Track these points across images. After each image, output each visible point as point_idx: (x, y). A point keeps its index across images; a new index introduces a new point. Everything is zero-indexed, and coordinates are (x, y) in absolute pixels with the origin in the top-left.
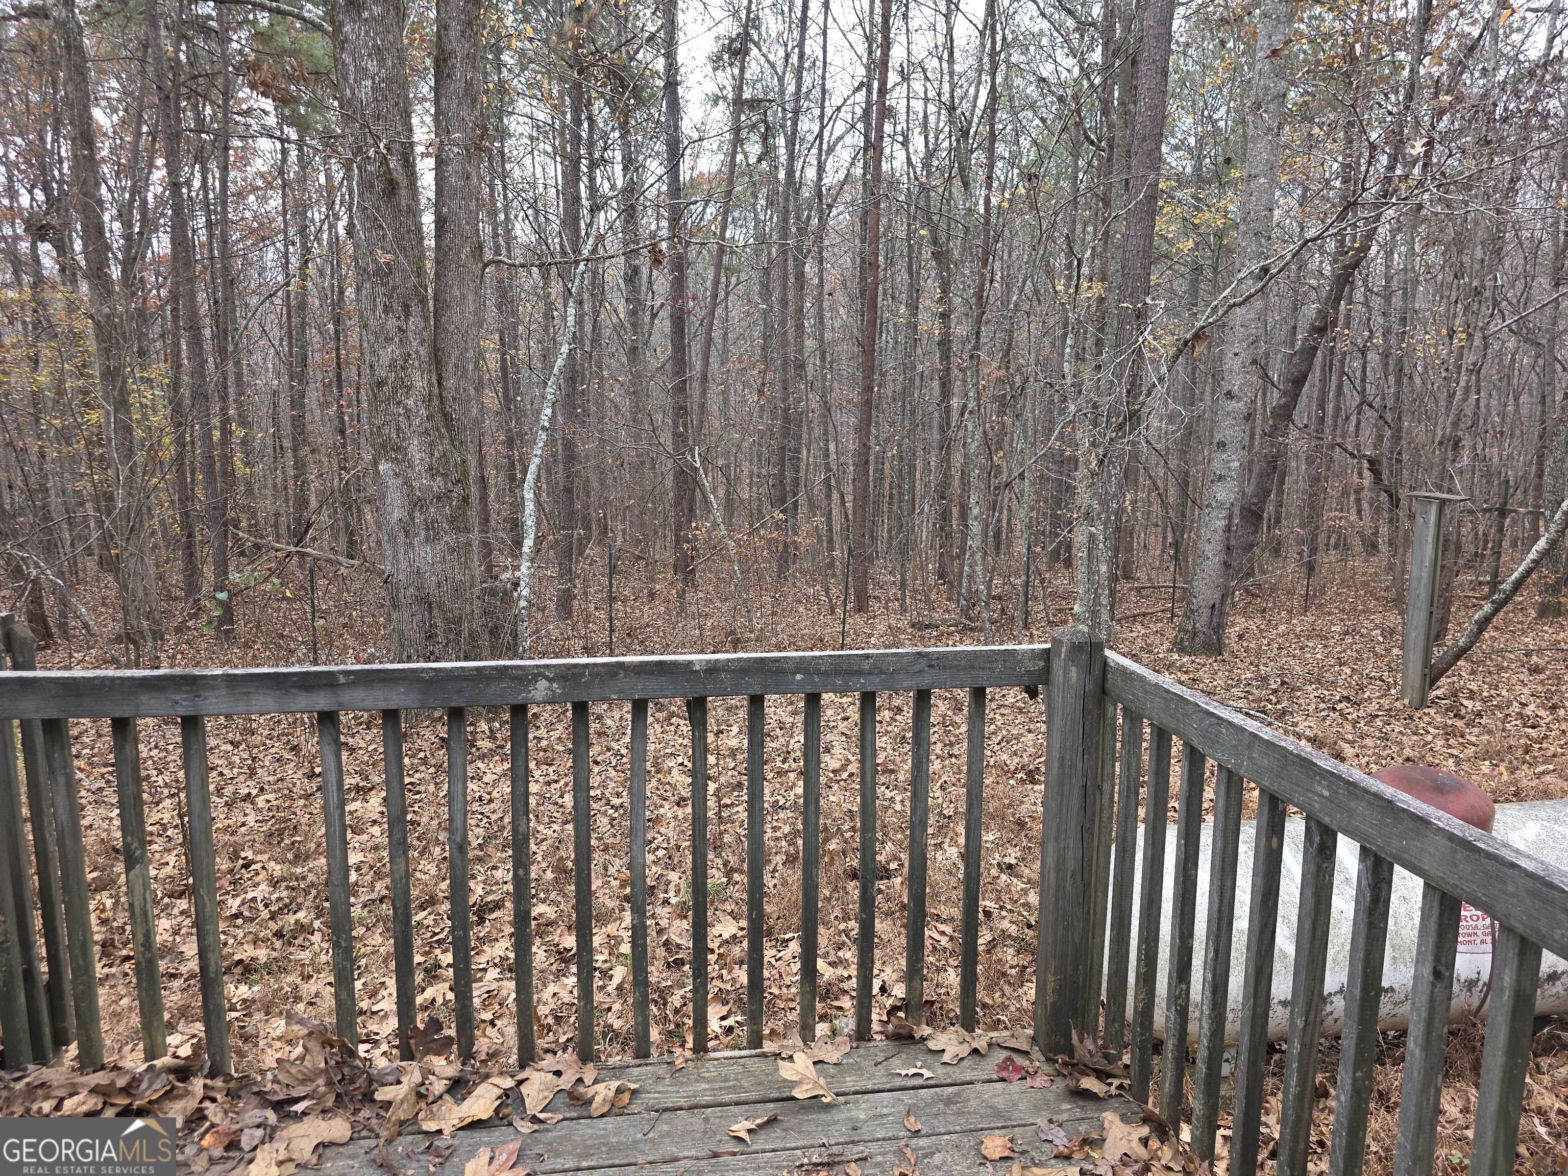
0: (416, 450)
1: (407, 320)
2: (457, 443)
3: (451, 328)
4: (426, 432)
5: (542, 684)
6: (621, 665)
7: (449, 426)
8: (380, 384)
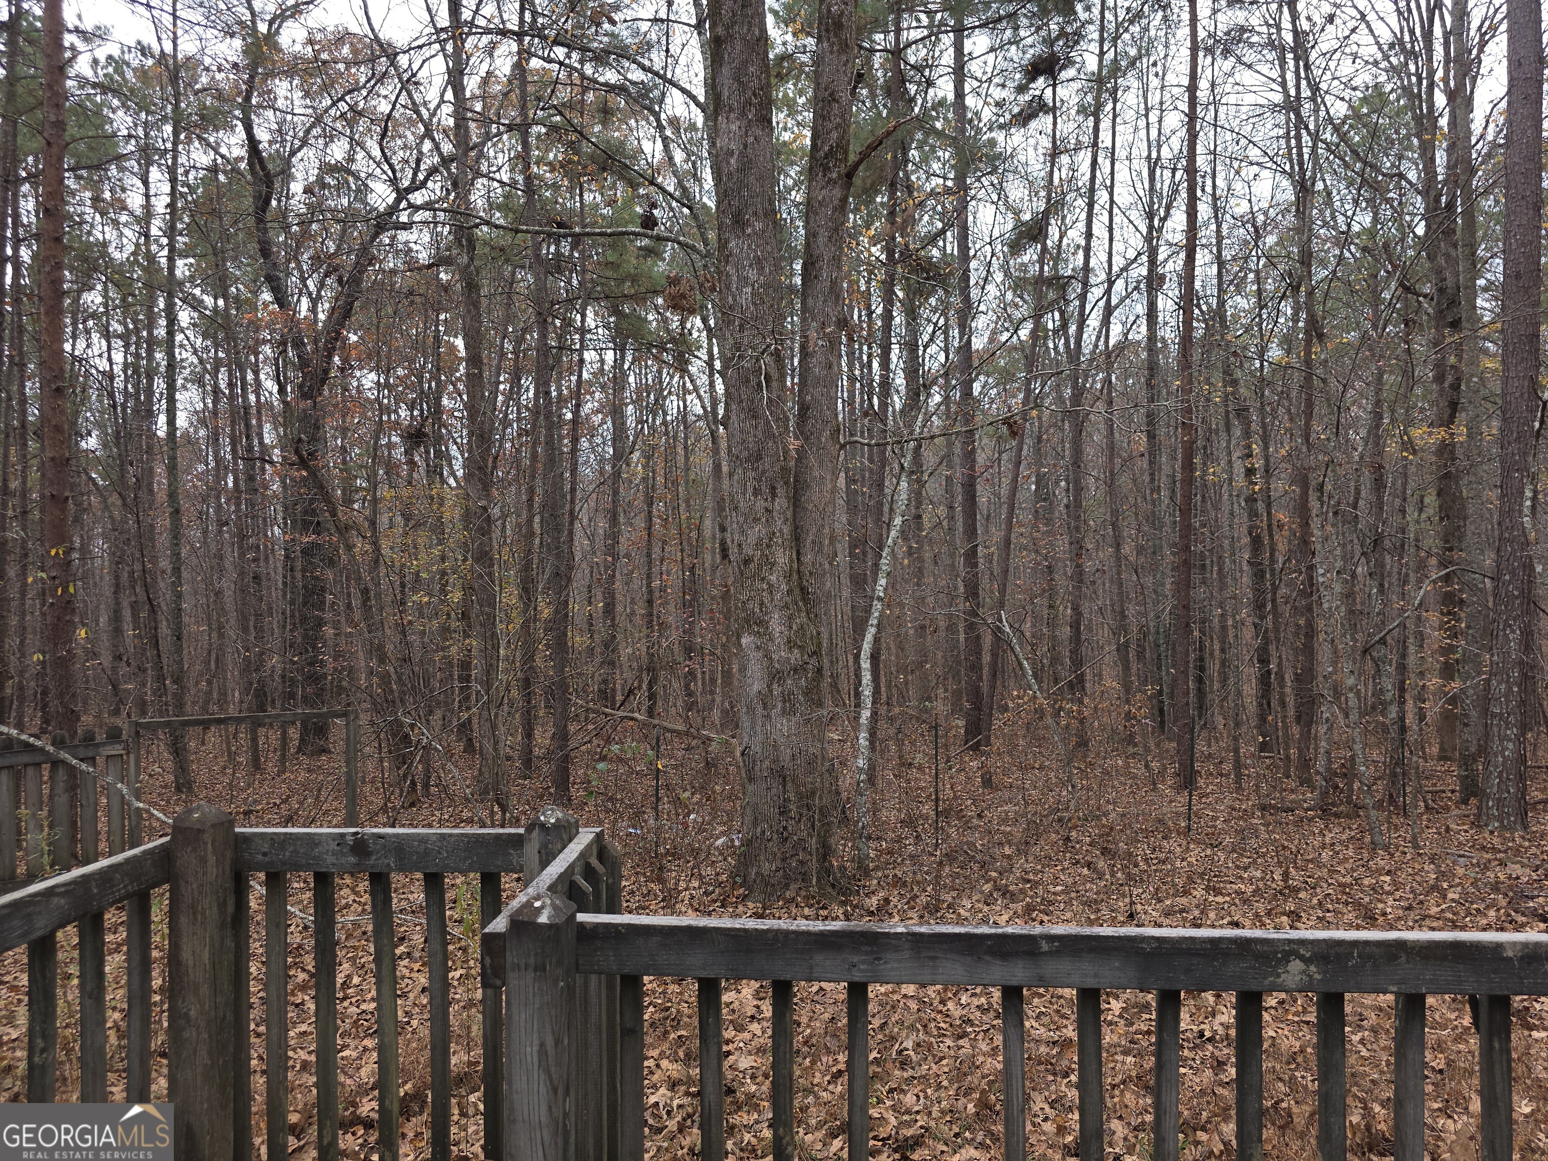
0: (776, 624)
1: (773, 500)
2: (814, 618)
3: (810, 506)
4: (786, 606)
5: (1296, 966)
6: (1401, 944)
7: (805, 600)
8: (747, 561)
